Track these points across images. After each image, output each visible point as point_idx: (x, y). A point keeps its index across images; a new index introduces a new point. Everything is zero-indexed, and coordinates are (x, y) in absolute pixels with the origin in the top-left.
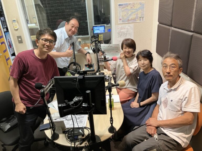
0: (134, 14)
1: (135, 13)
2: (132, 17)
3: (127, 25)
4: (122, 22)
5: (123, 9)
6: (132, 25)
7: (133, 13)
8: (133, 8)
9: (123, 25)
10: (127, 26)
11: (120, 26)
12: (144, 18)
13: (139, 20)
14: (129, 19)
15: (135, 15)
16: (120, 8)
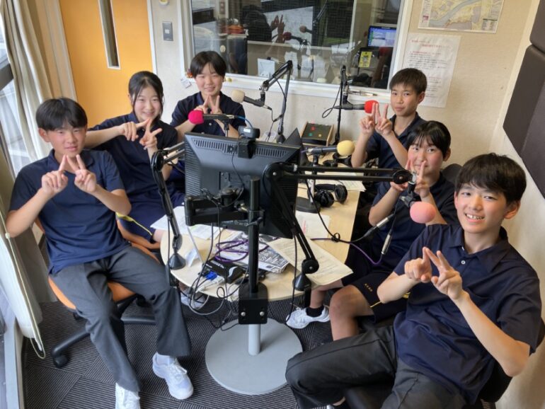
0: (468, 6)
1: (472, 6)
4: (429, 26)
6: (455, 39)
7: (466, 2)
10: (441, 39)
11: (420, 37)
12: (496, 24)
13: (480, 25)
14: (449, 21)
15: (472, 11)
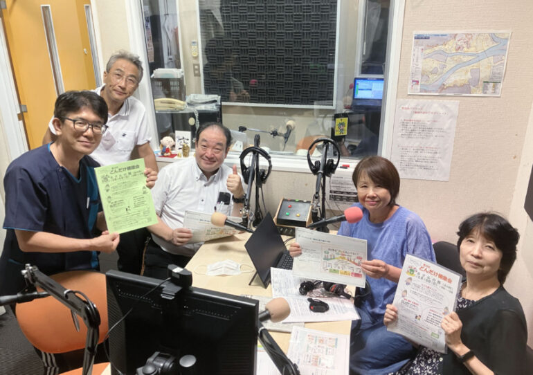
0: (464, 68)
1: (469, 68)
2: (458, 78)
3: (436, 100)
4: (421, 92)
5: (428, 51)
6: (453, 104)
7: (461, 64)
8: (465, 49)
9: (422, 101)
10: (436, 105)
11: (412, 103)
12: (500, 86)
13: (481, 88)
14: (444, 85)
15: (469, 74)
16: (421, 47)
